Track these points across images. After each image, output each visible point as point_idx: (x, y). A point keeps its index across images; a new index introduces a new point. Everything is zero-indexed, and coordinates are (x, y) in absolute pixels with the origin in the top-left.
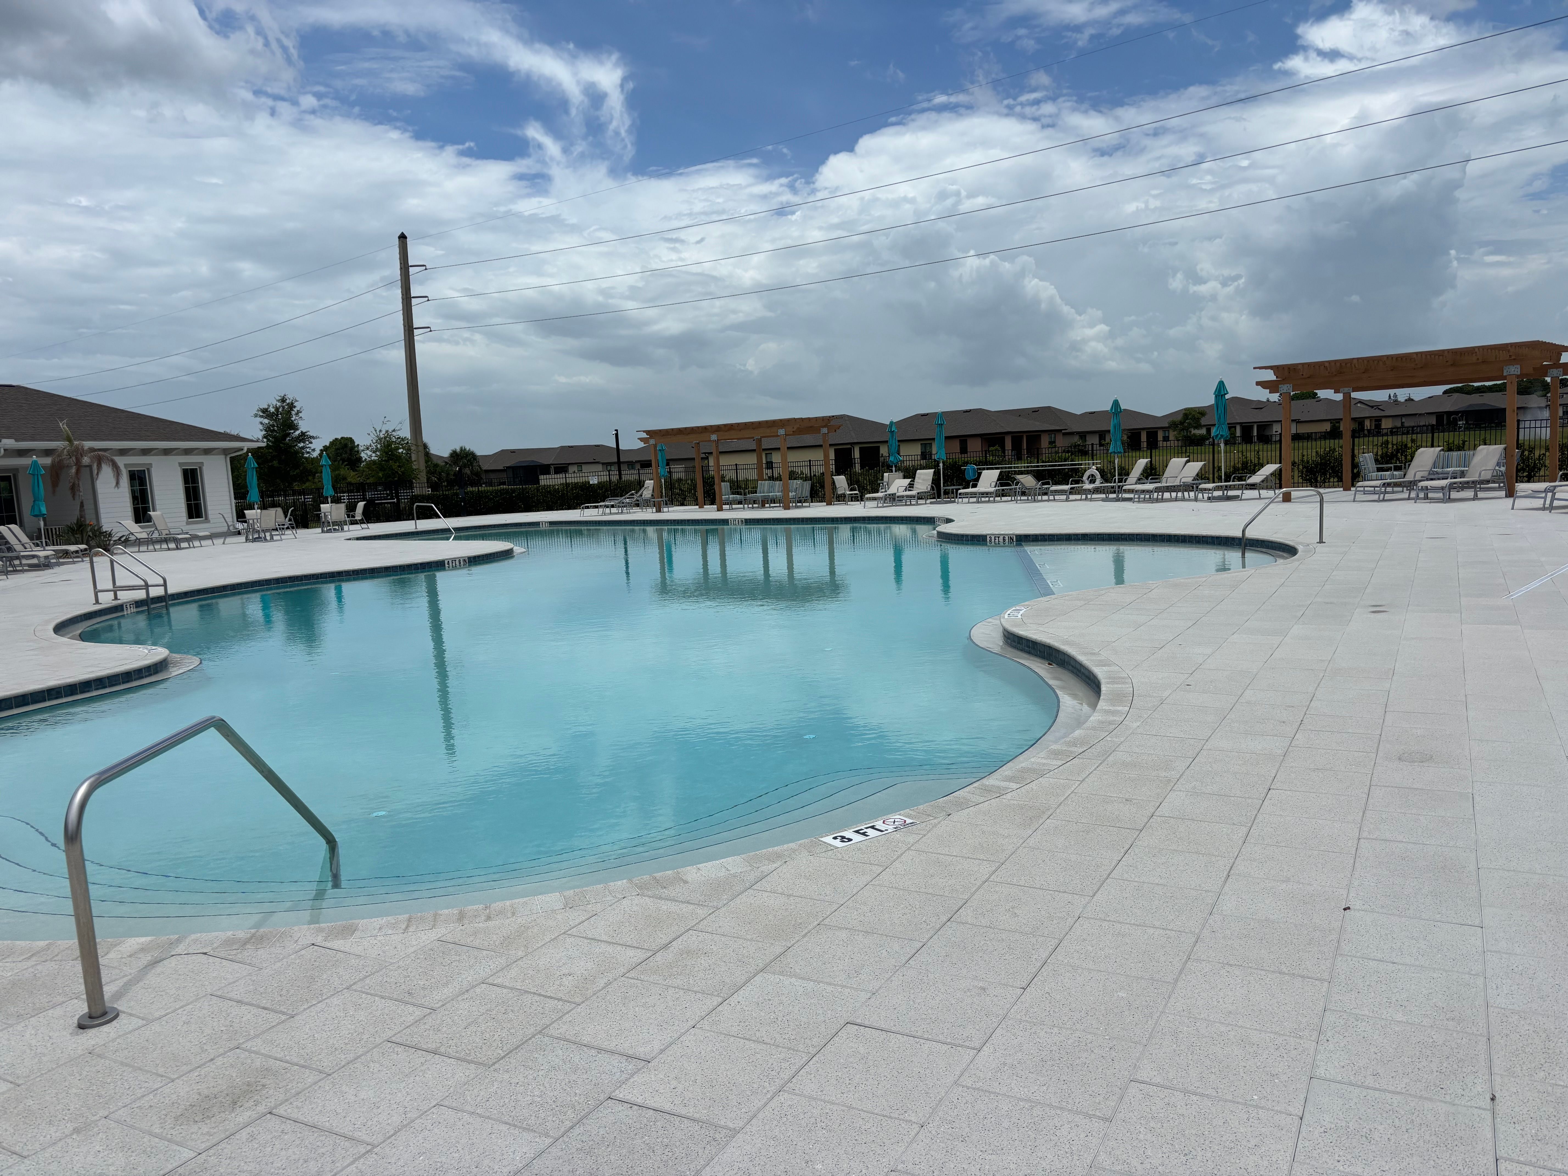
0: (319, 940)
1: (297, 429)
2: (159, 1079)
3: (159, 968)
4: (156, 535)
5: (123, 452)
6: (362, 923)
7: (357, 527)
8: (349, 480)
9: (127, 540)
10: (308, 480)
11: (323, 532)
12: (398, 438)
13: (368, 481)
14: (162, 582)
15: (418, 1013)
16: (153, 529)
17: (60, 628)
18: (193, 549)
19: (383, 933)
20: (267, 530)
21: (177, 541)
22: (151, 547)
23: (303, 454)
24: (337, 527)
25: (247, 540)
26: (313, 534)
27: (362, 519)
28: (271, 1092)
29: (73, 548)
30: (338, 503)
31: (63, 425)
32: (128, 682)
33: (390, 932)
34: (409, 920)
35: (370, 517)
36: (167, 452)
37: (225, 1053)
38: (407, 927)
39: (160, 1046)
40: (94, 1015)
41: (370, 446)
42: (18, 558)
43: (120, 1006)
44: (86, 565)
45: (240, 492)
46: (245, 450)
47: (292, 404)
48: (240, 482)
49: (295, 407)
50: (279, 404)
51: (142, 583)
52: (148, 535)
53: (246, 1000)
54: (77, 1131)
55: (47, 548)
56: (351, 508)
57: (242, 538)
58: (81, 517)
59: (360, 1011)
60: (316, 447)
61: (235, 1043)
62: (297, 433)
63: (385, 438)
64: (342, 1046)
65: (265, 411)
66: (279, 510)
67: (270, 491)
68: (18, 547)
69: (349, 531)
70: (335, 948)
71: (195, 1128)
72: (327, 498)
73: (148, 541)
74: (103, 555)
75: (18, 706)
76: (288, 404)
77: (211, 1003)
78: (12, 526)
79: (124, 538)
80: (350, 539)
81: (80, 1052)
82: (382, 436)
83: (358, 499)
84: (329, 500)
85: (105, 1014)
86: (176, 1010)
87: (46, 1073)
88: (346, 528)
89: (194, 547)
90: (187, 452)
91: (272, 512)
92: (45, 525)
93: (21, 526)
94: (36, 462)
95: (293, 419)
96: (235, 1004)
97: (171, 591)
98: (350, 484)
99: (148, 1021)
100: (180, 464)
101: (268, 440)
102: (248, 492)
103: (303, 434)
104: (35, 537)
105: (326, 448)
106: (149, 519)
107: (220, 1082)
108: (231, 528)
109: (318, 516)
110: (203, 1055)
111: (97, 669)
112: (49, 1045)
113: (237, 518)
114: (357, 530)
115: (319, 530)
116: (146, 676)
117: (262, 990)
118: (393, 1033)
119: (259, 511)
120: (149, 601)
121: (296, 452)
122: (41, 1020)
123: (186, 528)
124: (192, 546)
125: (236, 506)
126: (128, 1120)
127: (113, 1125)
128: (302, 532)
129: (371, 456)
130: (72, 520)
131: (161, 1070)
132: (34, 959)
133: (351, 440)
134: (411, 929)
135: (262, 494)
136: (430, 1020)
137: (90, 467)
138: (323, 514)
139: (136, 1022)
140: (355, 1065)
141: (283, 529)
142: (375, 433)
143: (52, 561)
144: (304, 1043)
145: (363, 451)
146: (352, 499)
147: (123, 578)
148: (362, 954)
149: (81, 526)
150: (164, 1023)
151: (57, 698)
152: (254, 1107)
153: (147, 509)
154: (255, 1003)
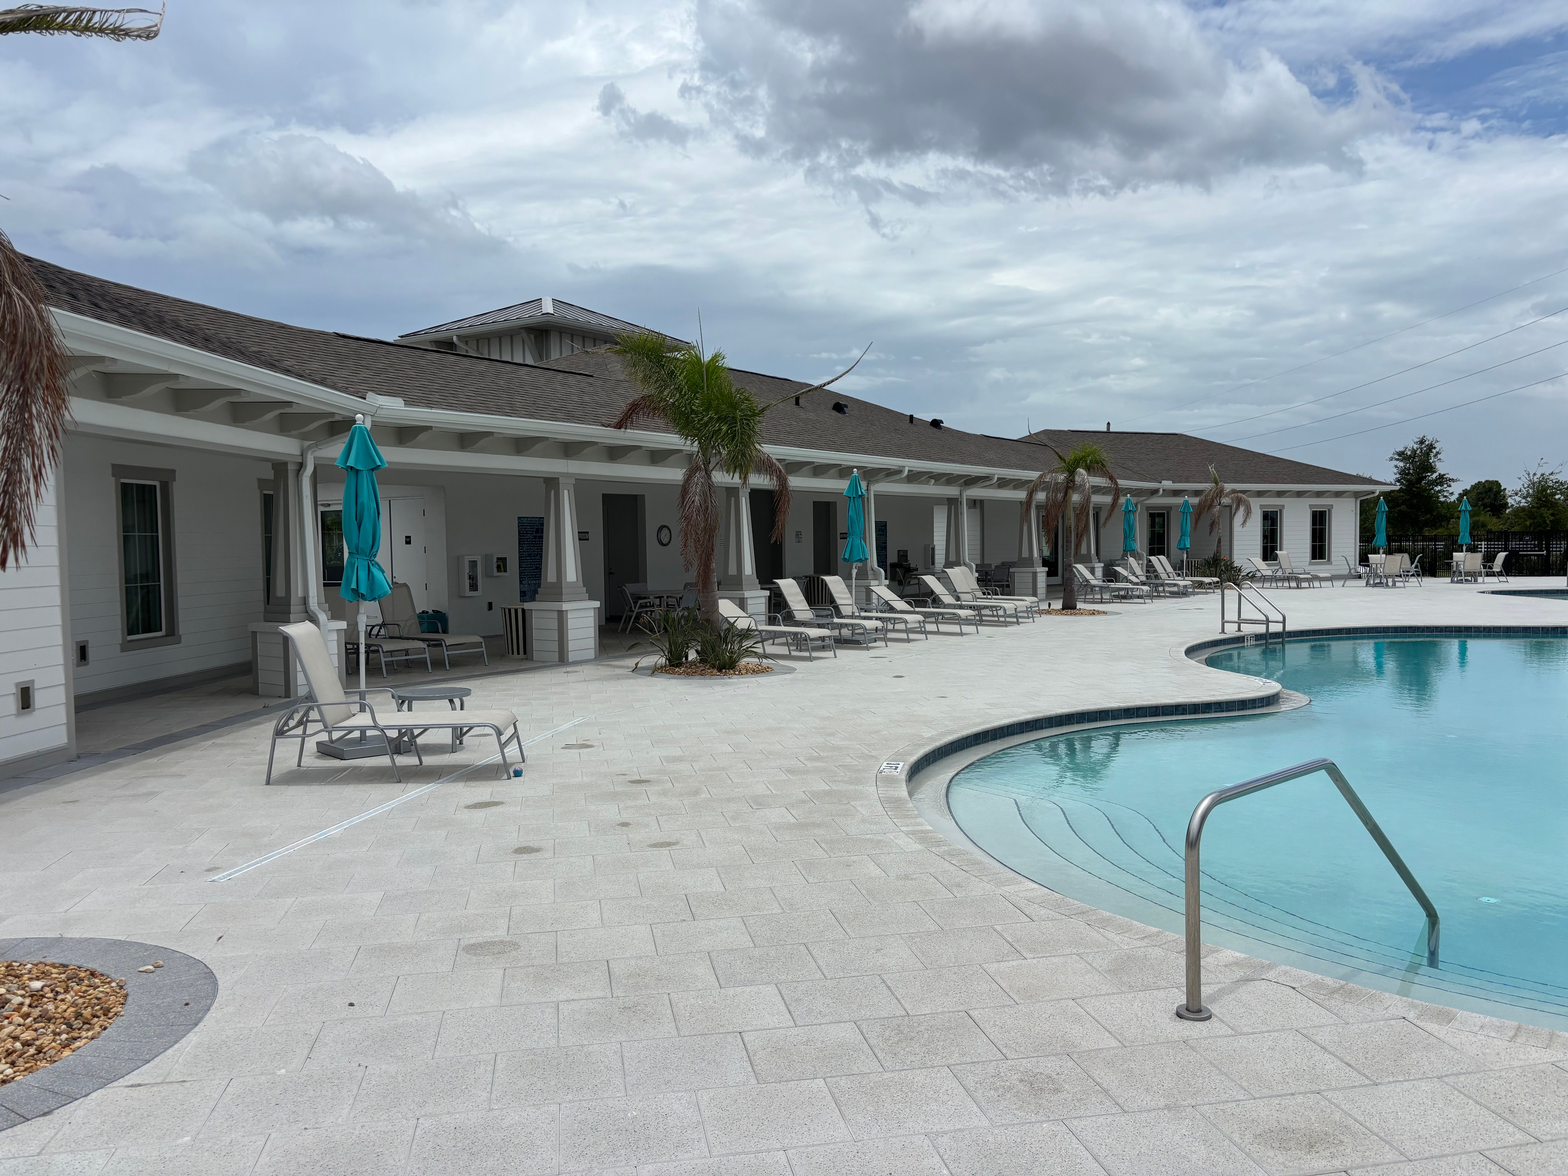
0: (1411, 1016)
1: (1435, 472)
2: (1243, 1092)
3: (1250, 987)
4: (1279, 573)
5: (1260, 494)
6: (1461, 1014)
7: (1494, 579)
8: (1489, 527)
9: (1254, 576)
10: (1441, 526)
11: (1452, 582)
12: (1556, 482)
13: (1513, 530)
14: (1281, 619)
15: (1519, 1136)
16: (1277, 568)
17: (1191, 651)
18: (1312, 589)
19: (1485, 1033)
20: (1390, 576)
21: (1298, 580)
22: (1274, 585)
23: (1438, 497)
24: (1469, 578)
25: (1367, 584)
26: (1441, 583)
27: (1501, 571)
28: (1348, 1151)
29: (1207, 580)
30: (1474, 552)
31: (1211, 469)
32: (1243, 709)
33: (1493, 1034)
34: (1519, 1029)
35: (1512, 568)
36: (1299, 494)
37: (1306, 1093)
38: (1515, 1036)
39: (1245, 1060)
40: (1190, 1008)
41: (1520, 491)
42: (1162, 585)
43: (1214, 1009)
44: (1216, 596)
45: (1366, 536)
46: (1377, 494)
47: (1431, 445)
48: (1366, 525)
49: (1435, 448)
50: (1415, 446)
51: (1264, 618)
52: (1273, 572)
53: (1331, 1049)
54: (1168, 1107)
55: (1186, 578)
56: (1489, 558)
57: (1363, 582)
58: (1217, 552)
59: (1450, 1108)
60: (1454, 492)
61: (1315, 1087)
62: (1435, 476)
63: (1540, 482)
64: (1427, 1136)
65: (1401, 454)
66: (1406, 556)
67: (1397, 536)
68: (1164, 576)
69: (1483, 583)
70: (1428, 1029)
71: (1271, 1153)
72: (1462, 546)
73: (1272, 579)
74: (1231, 588)
75: (1151, 716)
76: (1428, 445)
77: (1295, 1038)
78: (1161, 557)
79: (1251, 574)
80: (1483, 592)
81: (1176, 1037)
82: (1536, 480)
83: (1498, 548)
84: (1464, 548)
85: (1199, 1011)
86: (1263, 1032)
87: (1147, 1045)
88: (1480, 579)
89: (1314, 588)
90: (1319, 494)
91: (1398, 557)
92: (1187, 558)
93: (1168, 557)
94: (1187, 501)
95: (1431, 461)
96: (1319, 1048)
97: (1288, 629)
98: (1490, 532)
99: (1237, 1033)
100: (1311, 506)
101: (1402, 483)
102: (1374, 536)
103: (1441, 476)
104: (1178, 567)
105: (1466, 492)
106: (1275, 558)
107: (1298, 1119)
108: (1353, 571)
109: (1449, 566)
110: (1285, 1086)
111: (1218, 693)
112: (1152, 1021)
113: (1360, 562)
114: (1494, 583)
115: (1449, 580)
116: (1259, 707)
117: (1347, 1045)
118: (1487, 1147)
119: (1384, 556)
120: (1268, 637)
121: (1432, 497)
122: (1147, 996)
123: (1309, 568)
124: (1311, 586)
125: (1360, 549)
126: (1212, 1118)
127: (1198, 1116)
128: (1428, 581)
129: (1520, 502)
130: (1210, 554)
131: (1245, 1084)
132: (1146, 940)
133: (1497, 484)
134: (1519, 1040)
135: (1389, 539)
136: (1534, 1151)
137: (1230, 507)
138: (1455, 563)
139: (1225, 1030)
140: (1440, 1163)
141: (1407, 576)
142: (1527, 476)
143: (1189, 590)
144: (1385, 1115)
145: (1510, 496)
146: (1491, 548)
147: (1249, 612)
148: (1458, 1047)
149: (1216, 560)
150: (1250, 1040)
151: (1182, 714)
152: (1330, 1159)
153: (1274, 548)
154: (1338, 1054)
